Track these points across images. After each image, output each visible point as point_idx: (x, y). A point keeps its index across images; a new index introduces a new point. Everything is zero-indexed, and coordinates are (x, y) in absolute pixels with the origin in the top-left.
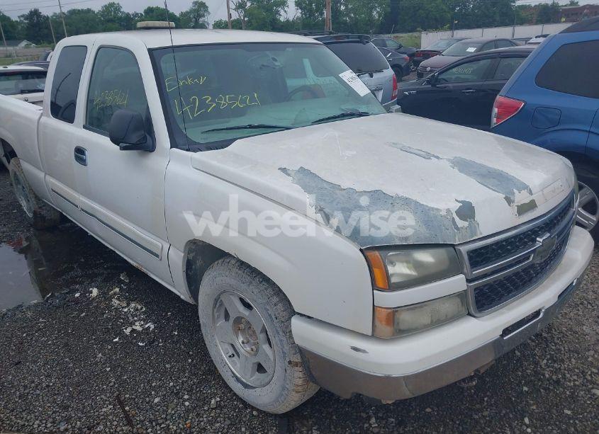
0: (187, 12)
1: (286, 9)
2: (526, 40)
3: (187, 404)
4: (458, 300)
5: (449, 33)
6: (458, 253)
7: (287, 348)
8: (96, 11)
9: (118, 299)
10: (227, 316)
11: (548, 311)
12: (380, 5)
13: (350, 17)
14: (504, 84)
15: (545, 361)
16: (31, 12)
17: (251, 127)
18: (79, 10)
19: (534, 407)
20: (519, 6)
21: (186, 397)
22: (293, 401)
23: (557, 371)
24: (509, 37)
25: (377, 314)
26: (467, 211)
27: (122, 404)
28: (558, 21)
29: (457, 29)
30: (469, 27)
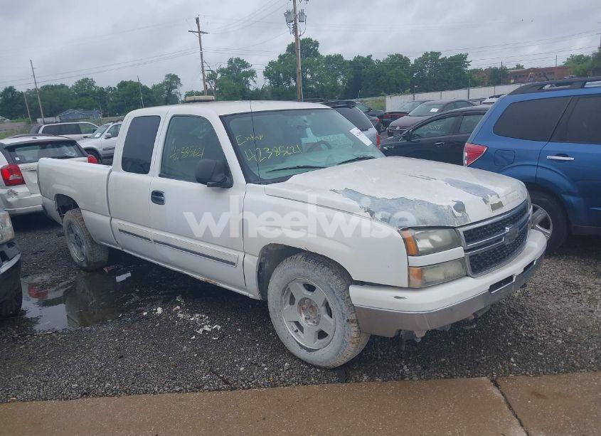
0: (160, 84)
1: (255, 79)
2: (481, 100)
3: (266, 369)
4: (460, 263)
5: (411, 96)
6: (458, 233)
7: (345, 310)
8: (70, 86)
9: (182, 313)
10: (292, 301)
11: (518, 276)
12: (343, 73)
13: (317, 85)
14: (468, 137)
15: (522, 327)
16: (6, 89)
17: (298, 167)
18: (52, 86)
19: (517, 353)
20: (471, 71)
21: (263, 365)
22: (350, 352)
23: (530, 332)
24: (465, 98)
25: (411, 272)
26: (460, 207)
27: (217, 374)
28: (507, 83)
29: (417, 92)
30: (427, 91)
